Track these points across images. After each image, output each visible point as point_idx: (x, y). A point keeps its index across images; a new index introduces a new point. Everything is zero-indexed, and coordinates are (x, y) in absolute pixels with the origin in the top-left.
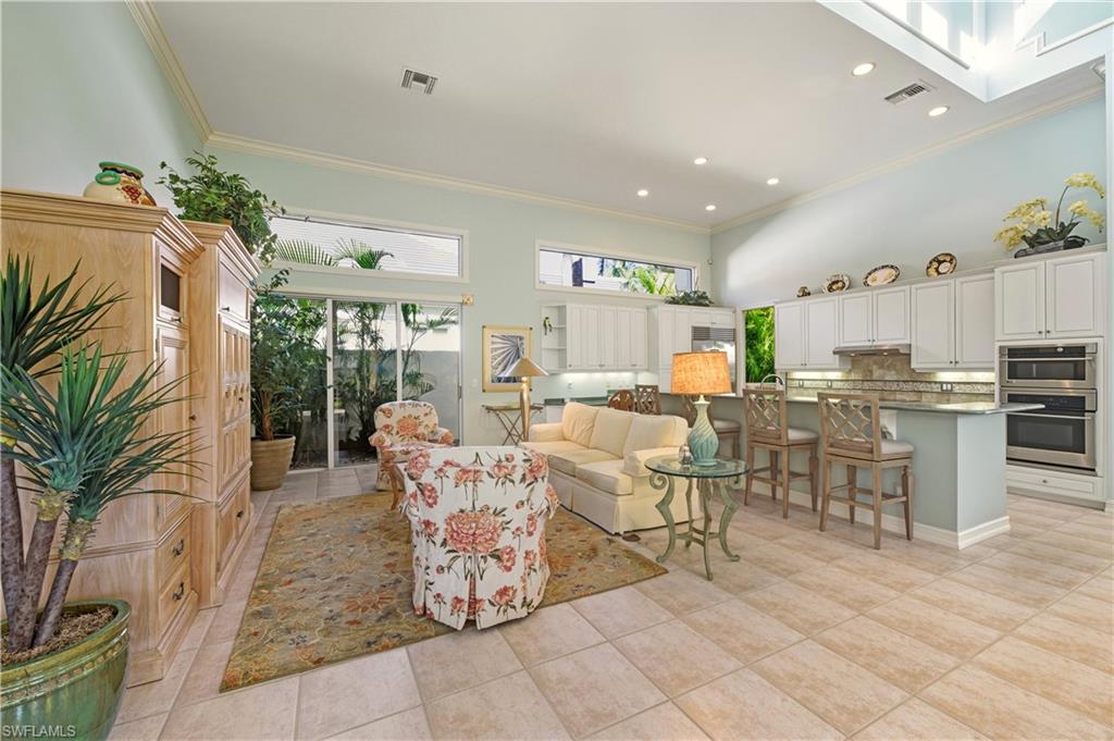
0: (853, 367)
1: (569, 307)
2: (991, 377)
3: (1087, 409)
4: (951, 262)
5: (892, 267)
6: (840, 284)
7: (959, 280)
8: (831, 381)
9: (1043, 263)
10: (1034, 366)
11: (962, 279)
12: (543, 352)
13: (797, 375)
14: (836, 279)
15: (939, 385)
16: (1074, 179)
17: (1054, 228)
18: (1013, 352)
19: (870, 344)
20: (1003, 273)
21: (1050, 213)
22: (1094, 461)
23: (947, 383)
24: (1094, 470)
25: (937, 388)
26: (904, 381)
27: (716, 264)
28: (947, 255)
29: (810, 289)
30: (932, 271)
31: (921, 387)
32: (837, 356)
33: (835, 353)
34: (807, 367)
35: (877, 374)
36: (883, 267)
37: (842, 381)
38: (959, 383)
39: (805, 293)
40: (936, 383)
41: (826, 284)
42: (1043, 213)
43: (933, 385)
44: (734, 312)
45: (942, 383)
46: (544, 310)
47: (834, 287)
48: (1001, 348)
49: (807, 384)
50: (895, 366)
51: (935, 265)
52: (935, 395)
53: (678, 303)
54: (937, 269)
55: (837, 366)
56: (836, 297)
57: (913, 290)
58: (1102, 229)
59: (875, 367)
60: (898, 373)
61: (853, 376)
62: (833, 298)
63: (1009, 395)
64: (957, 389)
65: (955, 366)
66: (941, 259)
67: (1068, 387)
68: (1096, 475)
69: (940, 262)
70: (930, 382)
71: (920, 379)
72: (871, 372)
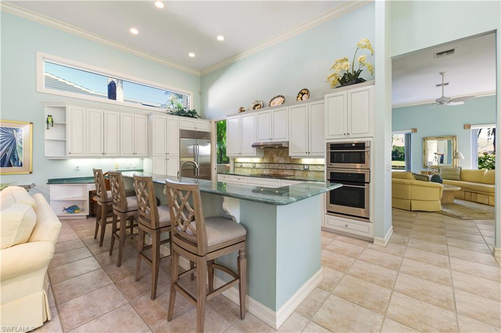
0: (265, 155)
1: (69, 108)
2: (323, 161)
3: (366, 181)
4: (307, 94)
5: (282, 96)
6: (259, 106)
7: (310, 104)
8: (255, 163)
9: (346, 92)
10: (343, 155)
11: (312, 103)
12: (45, 141)
13: (239, 160)
14: (257, 103)
15: (303, 166)
16: (361, 43)
17: (352, 73)
18: (333, 146)
19: (270, 141)
20: (328, 98)
21: (350, 64)
22: (368, 212)
23: (306, 165)
24: (368, 219)
25: (301, 168)
26: (288, 164)
27: (202, 94)
28: (306, 89)
29: (245, 109)
30: (299, 99)
31: (295, 167)
32: (255, 148)
33: (253, 146)
34: (242, 155)
35: (276, 159)
36: (278, 97)
37: (260, 163)
38: (312, 165)
39: (242, 110)
40: (301, 164)
41: (252, 106)
42: (347, 63)
43: (300, 166)
44: (211, 122)
45: (304, 165)
46: (46, 109)
47: (256, 108)
48: (327, 143)
49: (244, 165)
50: (284, 154)
51: (301, 95)
52: (301, 172)
53: (172, 114)
54: (301, 98)
55: (255, 155)
56: (256, 113)
57: (290, 109)
58: (373, 73)
59: (275, 155)
60: (285, 159)
61: (265, 161)
62: (254, 113)
63: (331, 172)
64: (311, 168)
65: (308, 155)
66: (303, 92)
67: (357, 168)
68: (369, 222)
69: (303, 94)
70: (299, 164)
71: (293, 162)
72: (273, 158)
